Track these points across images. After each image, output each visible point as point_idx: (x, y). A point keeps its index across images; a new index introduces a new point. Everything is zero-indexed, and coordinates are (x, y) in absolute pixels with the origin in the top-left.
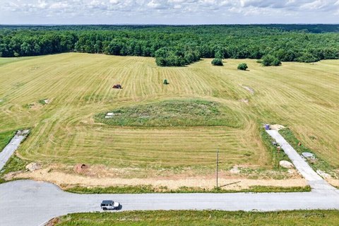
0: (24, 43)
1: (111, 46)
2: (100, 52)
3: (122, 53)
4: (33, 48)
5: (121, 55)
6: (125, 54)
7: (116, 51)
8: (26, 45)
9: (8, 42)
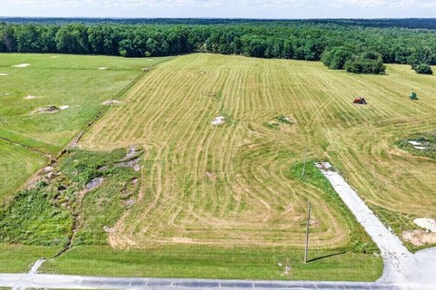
0: (149, 40)
1: (254, 45)
2: (238, 53)
3: (267, 54)
4: (160, 46)
5: (266, 57)
6: (271, 56)
7: (259, 52)
8: (153, 42)
9: (132, 38)
